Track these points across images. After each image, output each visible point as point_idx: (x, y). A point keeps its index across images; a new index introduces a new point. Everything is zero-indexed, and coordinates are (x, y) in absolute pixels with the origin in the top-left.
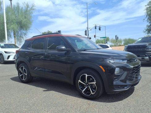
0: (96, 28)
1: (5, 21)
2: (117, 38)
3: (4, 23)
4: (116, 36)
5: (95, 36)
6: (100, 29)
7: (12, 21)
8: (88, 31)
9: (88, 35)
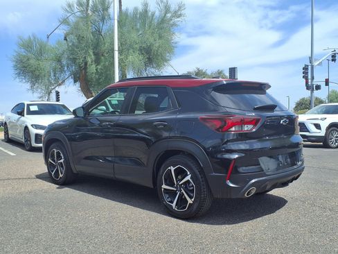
0: (334, 60)
1: (116, 48)
3: (113, 50)
5: (327, 82)
7: (131, 46)
8: (312, 67)
9: (313, 78)
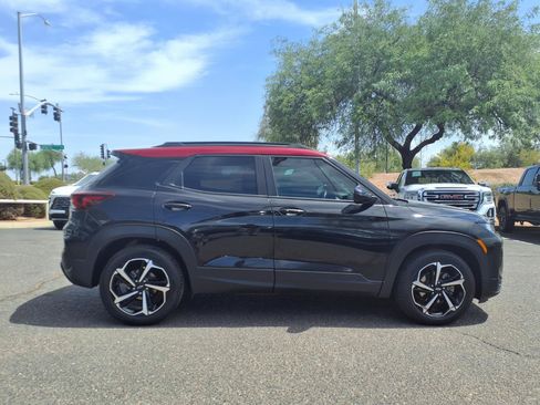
0: (44, 109)
2: (106, 155)
4: (102, 147)
6: (57, 117)
8: (23, 118)
9: (25, 133)
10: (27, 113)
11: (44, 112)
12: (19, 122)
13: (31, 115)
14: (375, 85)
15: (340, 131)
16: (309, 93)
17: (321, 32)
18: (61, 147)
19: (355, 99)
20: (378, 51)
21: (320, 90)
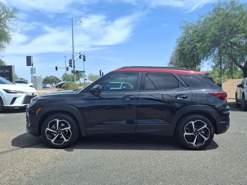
4: (100, 71)
6: (84, 60)
8: (74, 61)
9: (74, 67)
10: (75, 59)
11: (80, 58)
12: (72, 62)
13: (76, 60)
14: (231, 40)
15: (214, 61)
16: (198, 45)
17: (203, 17)
18: (84, 72)
19: (221, 47)
20: (232, 24)
21: (204, 43)
